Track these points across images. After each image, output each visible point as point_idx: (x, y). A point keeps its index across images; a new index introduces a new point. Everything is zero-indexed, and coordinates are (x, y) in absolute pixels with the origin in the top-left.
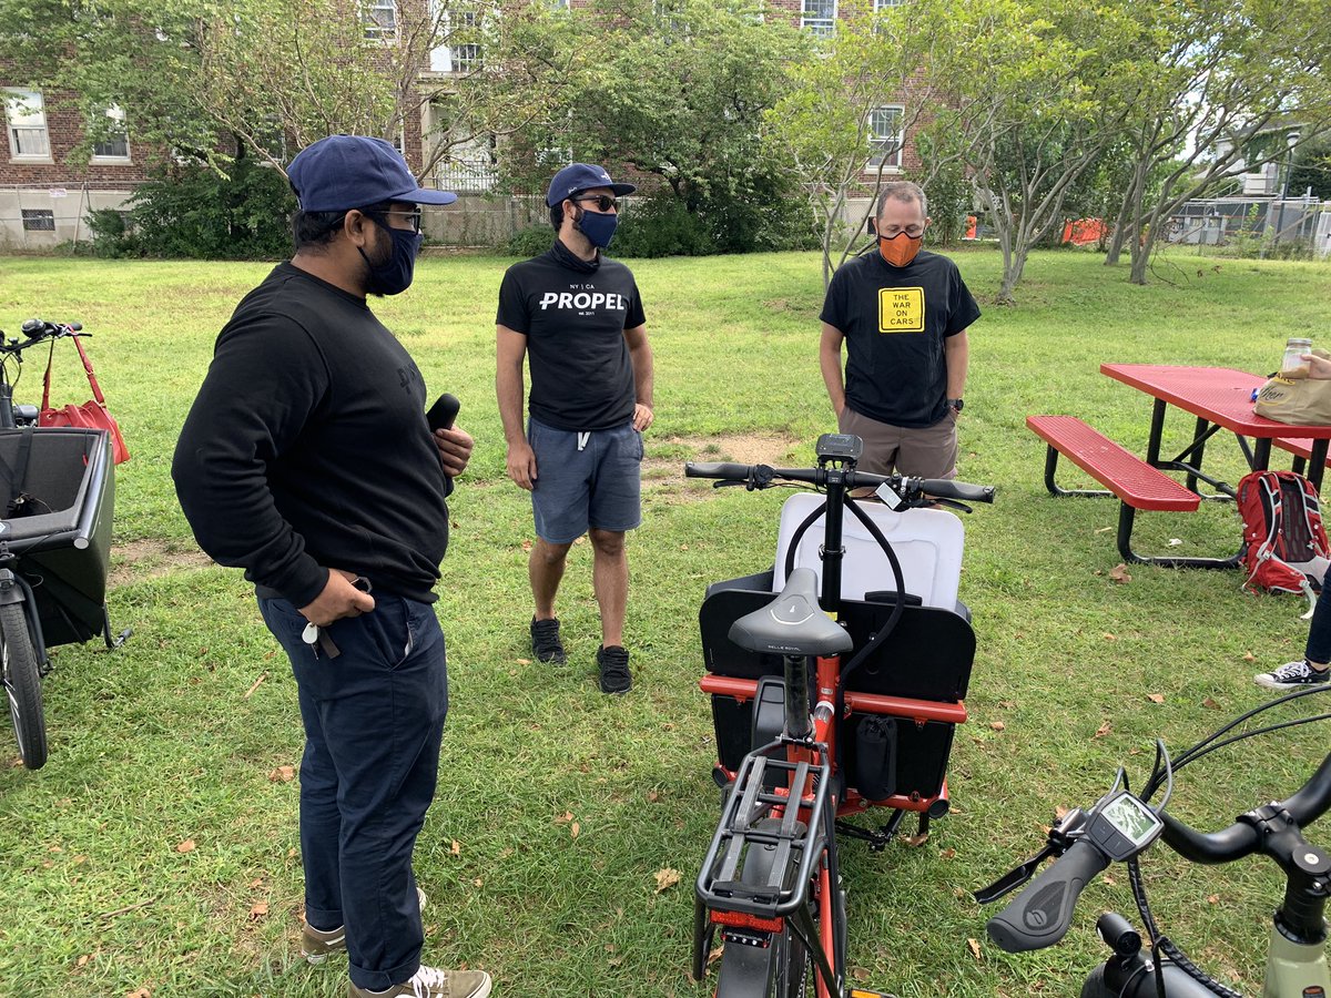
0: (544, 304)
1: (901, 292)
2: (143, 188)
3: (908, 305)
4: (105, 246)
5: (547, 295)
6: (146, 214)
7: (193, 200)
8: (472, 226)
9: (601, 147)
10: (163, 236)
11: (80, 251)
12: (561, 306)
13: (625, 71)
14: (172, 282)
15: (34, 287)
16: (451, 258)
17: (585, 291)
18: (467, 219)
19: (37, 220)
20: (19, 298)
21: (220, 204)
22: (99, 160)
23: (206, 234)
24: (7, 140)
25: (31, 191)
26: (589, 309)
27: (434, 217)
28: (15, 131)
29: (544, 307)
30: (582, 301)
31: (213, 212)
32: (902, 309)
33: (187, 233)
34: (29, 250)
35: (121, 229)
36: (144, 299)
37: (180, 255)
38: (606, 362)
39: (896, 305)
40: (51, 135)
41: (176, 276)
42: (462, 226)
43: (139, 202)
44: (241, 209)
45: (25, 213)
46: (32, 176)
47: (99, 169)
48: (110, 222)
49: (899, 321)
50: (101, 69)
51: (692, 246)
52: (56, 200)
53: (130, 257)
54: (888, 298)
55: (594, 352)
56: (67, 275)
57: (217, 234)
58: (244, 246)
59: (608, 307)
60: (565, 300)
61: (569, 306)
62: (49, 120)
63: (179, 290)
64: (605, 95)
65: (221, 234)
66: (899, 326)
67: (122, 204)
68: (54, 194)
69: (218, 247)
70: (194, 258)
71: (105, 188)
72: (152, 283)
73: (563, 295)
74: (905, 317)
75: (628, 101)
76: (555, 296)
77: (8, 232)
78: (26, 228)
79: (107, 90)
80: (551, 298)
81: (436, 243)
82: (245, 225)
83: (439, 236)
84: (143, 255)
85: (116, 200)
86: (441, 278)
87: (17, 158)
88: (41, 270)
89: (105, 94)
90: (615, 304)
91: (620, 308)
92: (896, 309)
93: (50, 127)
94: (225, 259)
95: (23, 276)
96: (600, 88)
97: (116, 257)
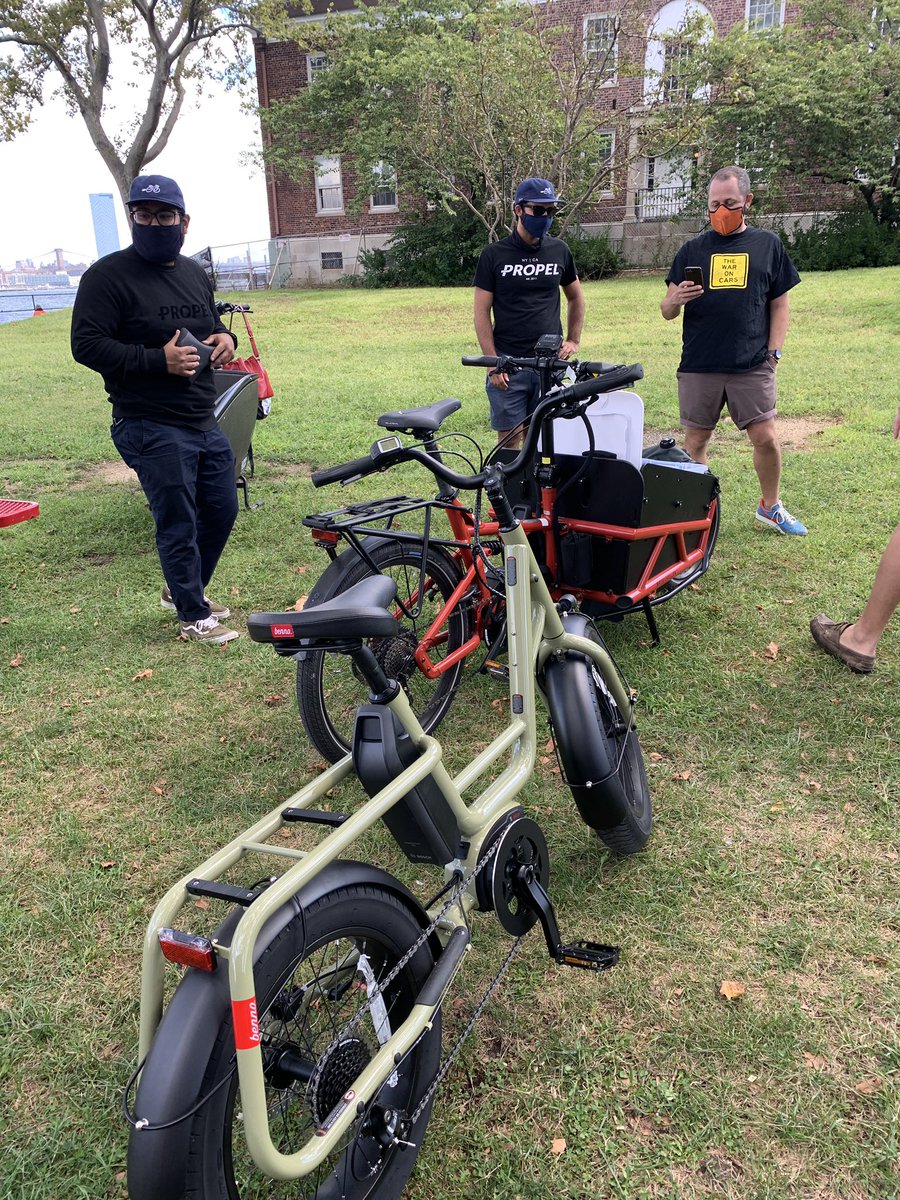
0: (504, 273)
1: (729, 257)
2: (399, 230)
3: (735, 267)
4: (371, 278)
5: (506, 267)
6: (402, 251)
7: (436, 238)
8: (665, 248)
9: (787, 162)
10: (411, 269)
11: (353, 283)
12: (514, 274)
13: (821, 83)
14: (405, 304)
15: (313, 309)
16: (641, 278)
17: (532, 263)
18: (660, 242)
19: (332, 260)
20: (300, 318)
21: (454, 239)
22: (376, 209)
23: (442, 265)
24: (315, 198)
25: (329, 238)
26: (533, 275)
27: (633, 243)
28: (321, 190)
29: (504, 275)
30: (529, 270)
31: (448, 246)
32: (729, 270)
33: (428, 265)
34: (323, 285)
35: (383, 264)
36: (382, 317)
37: (421, 283)
38: (543, 310)
39: (724, 267)
40: (344, 191)
41: (408, 299)
42: (656, 249)
43: (396, 241)
44: (469, 242)
45: (324, 255)
46: (330, 226)
47: (375, 217)
48: (377, 260)
49: (726, 280)
50: (373, 134)
51: (877, 257)
52: (344, 243)
53: (388, 287)
54: (719, 261)
55: (534, 303)
56: (336, 301)
57: (450, 265)
58: (470, 274)
59: (547, 273)
60: (518, 270)
61: (520, 274)
62: (343, 179)
63: (409, 310)
64: (795, 109)
65: (453, 264)
66: (726, 284)
67: (385, 244)
68: (343, 238)
69: (450, 275)
70: (432, 286)
71: (378, 232)
72: (392, 305)
73: (517, 266)
74: (731, 277)
75: (819, 113)
76: (511, 267)
77: (310, 271)
78: (324, 267)
79: (375, 151)
80: (509, 269)
81: (631, 266)
82: (471, 256)
83: (635, 260)
84: (396, 285)
85: (381, 241)
86: (614, 295)
87: (322, 212)
88: (322, 297)
89: (374, 155)
90: (552, 271)
91: (555, 273)
92: (724, 270)
93: (344, 185)
94: (454, 285)
95: (308, 302)
96: (791, 102)
97: (377, 287)
